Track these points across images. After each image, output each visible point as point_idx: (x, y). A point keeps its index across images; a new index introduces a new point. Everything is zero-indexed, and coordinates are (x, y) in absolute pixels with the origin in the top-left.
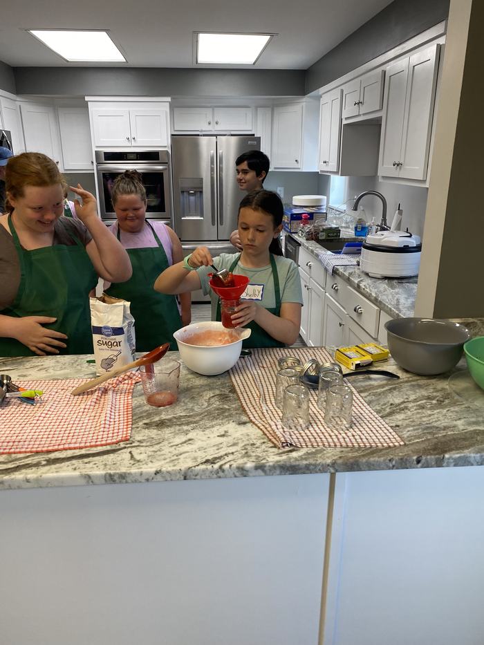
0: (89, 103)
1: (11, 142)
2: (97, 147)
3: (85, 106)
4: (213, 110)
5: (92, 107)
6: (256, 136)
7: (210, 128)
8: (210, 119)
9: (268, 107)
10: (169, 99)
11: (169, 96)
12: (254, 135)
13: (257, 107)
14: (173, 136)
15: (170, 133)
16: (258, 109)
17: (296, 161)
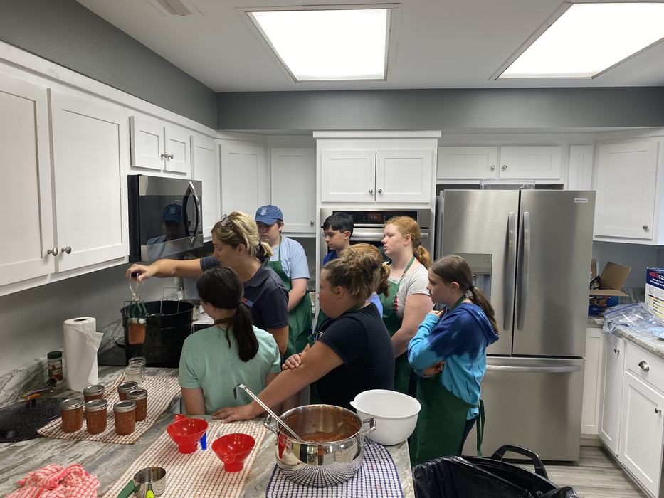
0: (318, 141)
1: (200, 198)
2: (323, 203)
3: (312, 145)
4: (499, 148)
5: (321, 147)
6: (565, 189)
7: (493, 175)
8: (493, 162)
9: (589, 144)
10: (438, 134)
11: (440, 130)
12: (560, 186)
13: (569, 146)
14: (439, 188)
15: (435, 183)
16: (572, 148)
17: (645, 228)
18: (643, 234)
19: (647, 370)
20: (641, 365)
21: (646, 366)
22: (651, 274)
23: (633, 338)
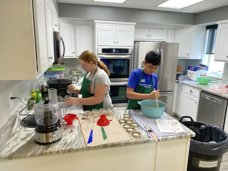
0: (96, 23)
2: (98, 46)
4: (149, 29)
5: (97, 26)
7: (147, 38)
8: (148, 34)
9: (173, 30)
10: (135, 24)
11: (136, 22)
12: (165, 42)
14: (135, 42)
15: (134, 40)
16: (169, 30)
17: (188, 54)
18: (187, 56)
19: (193, 92)
20: (191, 91)
21: (192, 91)
22: (189, 67)
23: (188, 84)
